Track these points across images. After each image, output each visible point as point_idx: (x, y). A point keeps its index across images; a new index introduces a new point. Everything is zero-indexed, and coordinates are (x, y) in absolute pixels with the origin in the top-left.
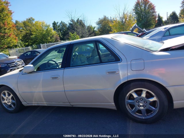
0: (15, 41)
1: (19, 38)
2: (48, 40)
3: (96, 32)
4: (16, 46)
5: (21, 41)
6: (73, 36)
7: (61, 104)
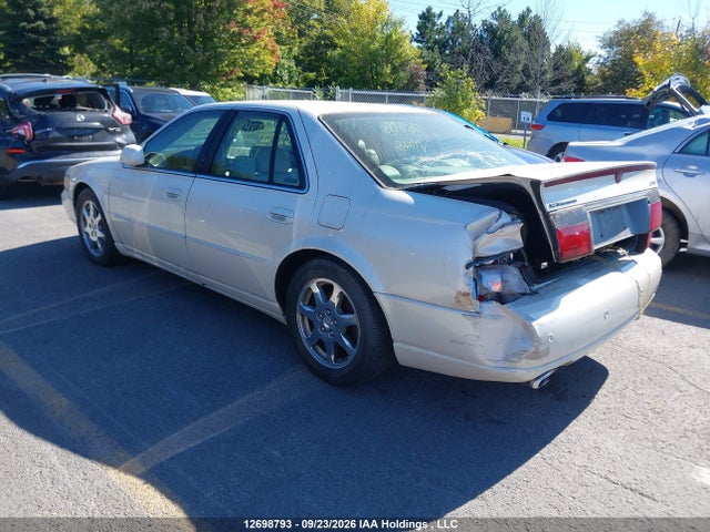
0: (269, 60)
1: (291, 50)
2: (382, 75)
3: (588, 79)
4: (275, 79)
5: (293, 64)
6: (455, 80)
7: (180, 272)
